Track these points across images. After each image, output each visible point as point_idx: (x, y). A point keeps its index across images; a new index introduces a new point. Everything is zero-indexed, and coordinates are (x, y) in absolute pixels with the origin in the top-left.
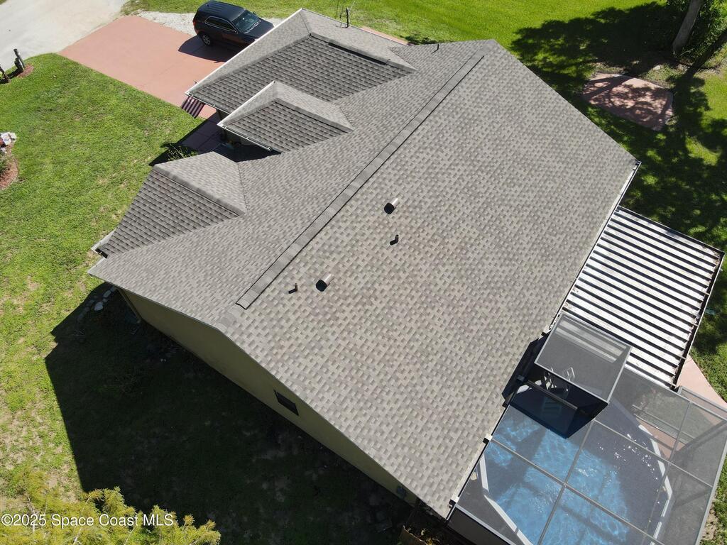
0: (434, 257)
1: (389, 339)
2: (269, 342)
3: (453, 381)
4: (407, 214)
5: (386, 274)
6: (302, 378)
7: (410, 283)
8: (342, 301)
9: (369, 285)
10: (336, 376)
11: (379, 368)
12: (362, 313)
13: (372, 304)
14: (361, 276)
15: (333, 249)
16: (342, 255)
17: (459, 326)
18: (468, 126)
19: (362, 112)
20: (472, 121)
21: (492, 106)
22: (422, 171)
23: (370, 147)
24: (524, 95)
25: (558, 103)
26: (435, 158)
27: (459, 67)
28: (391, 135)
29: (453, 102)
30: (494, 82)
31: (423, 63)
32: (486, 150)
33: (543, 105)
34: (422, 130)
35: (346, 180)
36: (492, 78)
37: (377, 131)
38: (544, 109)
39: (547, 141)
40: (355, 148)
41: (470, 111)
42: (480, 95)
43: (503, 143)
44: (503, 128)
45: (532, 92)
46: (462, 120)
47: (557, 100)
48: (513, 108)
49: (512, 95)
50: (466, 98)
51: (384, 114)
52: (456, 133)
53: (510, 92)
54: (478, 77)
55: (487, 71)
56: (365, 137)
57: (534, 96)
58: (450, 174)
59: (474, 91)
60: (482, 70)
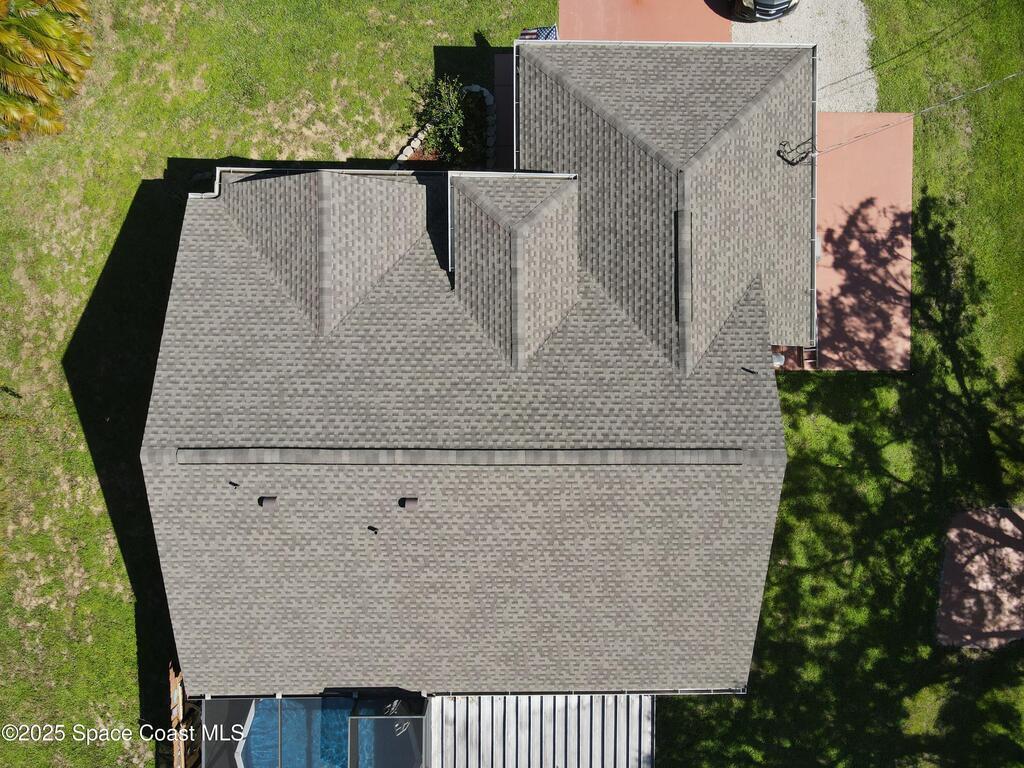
0: (396, 569)
1: (277, 582)
2: (174, 500)
3: (296, 648)
4: (418, 521)
5: (335, 542)
6: (173, 543)
7: (346, 566)
8: (269, 526)
9: (307, 537)
10: (202, 564)
11: (243, 589)
12: (277, 548)
13: (293, 550)
14: (309, 524)
15: (309, 485)
16: (312, 497)
17: (351, 626)
18: (603, 509)
19: (567, 352)
20: (615, 509)
21: (664, 515)
22: (486, 502)
23: (480, 425)
24: (723, 537)
25: (750, 576)
26: (518, 504)
27: (699, 444)
28: (513, 438)
29: (624, 475)
30: (707, 497)
31: (710, 371)
32: (586, 543)
33: (729, 563)
34: (543, 471)
35: (407, 437)
36: (712, 492)
37: (519, 411)
38: (722, 567)
39: (671, 592)
40: (477, 402)
41: (629, 498)
42: (668, 494)
43: (617, 553)
44: (640, 542)
45: (738, 542)
46: (605, 498)
47: (754, 574)
48: (686, 536)
49: (707, 525)
50: (646, 484)
51: (564, 393)
52: (577, 503)
53: (710, 520)
54: (696, 477)
55: (719, 480)
56: (505, 399)
57: (733, 547)
58: (513, 529)
59: (668, 485)
60: (714, 474)
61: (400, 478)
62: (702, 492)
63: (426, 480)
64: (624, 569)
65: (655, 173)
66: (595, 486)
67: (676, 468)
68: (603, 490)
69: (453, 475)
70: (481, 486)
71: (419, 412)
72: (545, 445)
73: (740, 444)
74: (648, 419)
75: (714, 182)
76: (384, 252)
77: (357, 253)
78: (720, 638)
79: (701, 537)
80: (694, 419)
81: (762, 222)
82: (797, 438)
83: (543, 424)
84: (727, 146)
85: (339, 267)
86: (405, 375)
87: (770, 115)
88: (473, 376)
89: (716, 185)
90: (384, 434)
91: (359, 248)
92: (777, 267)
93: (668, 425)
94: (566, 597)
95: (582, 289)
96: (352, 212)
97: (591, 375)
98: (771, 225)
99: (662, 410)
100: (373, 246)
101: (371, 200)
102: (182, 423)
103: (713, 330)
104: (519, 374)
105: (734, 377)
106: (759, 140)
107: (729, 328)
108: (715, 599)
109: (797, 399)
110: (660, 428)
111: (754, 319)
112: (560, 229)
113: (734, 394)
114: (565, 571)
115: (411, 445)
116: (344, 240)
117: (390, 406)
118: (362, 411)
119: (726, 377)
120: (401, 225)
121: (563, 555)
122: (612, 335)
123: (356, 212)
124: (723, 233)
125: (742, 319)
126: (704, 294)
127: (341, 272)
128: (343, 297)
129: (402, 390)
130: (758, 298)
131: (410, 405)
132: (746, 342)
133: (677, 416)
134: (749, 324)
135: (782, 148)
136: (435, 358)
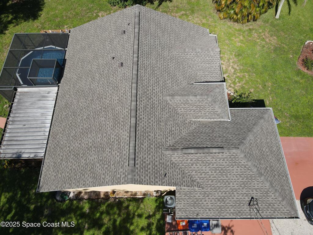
0: (100, 67)
1: (100, 40)
2: (125, 13)
3: (80, 49)
4: (115, 69)
5: (110, 50)
6: (113, 16)
7: (103, 55)
8: (116, 35)
9: (112, 44)
10: (107, 23)
11: (99, 33)
13: (109, 41)
14: (116, 43)
15: (128, 40)
16: (124, 42)
17: (84, 60)
18: (115, 121)
19: (170, 113)
20: (114, 125)
21: (111, 142)
22: (120, 85)
23: (145, 82)
24: (101, 167)
25: (84, 181)
26: (119, 95)
27: (137, 150)
28: (141, 90)
29: (127, 125)
30: (116, 157)
31: (165, 160)
32: (103, 119)
33: (90, 172)
34: (129, 99)
35: (142, 62)
36: (118, 158)
37: (149, 94)
38: (89, 169)
39: (81, 152)
40: (152, 83)
41: (118, 128)
42: (119, 142)
43: (98, 130)
44: (102, 137)
45: (98, 173)
46: (119, 121)
47: (84, 183)
48: (102, 153)
49: (105, 159)
50: (123, 133)
51: (156, 109)
52: (117, 112)
53: (107, 160)
54: (125, 150)
55: (123, 160)
56: (154, 91)
57: (96, 172)
58: (110, 95)
59: (122, 141)
60: (125, 157)
61: (129, 61)
62: (118, 154)
63: (128, 68)
64: (92, 133)
65: (236, 142)
66: (123, 116)
67: (128, 142)
68: (121, 119)
69: (129, 74)
70: (125, 83)
71: (149, 67)
72: (138, 99)
73: (137, 166)
74: (147, 134)
75: (237, 164)
76: (198, 68)
77: (197, 59)
78: (60, 176)
79: (101, 158)
80: (147, 151)
81: (224, 190)
82: (137, 231)
83: (145, 100)
84: (251, 170)
85: (192, 54)
86: (161, 66)
87: (267, 193)
88: (161, 84)
89: (235, 165)
90: (142, 57)
91: (198, 60)
92: (207, 198)
93: (144, 141)
94: (85, 117)
95: (192, 122)
96: (209, 58)
97: (162, 119)
98: (223, 194)
99: (150, 140)
100: (199, 64)
101: (213, 63)
102: (146, 14)
103: (181, 164)
104: (162, 97)
105: (163, 169)
106: (256, 187)
107: (182, 171)
108: (76, 170)
109: (153, 230)
110: (143, 137)
111: (185, 182)
112: (212, 113)
113: (156, 168)
114: (94, 115)
115: (139, 63)
116: (200, 55)
117: (151, 60)
118: (150, 53)
119: (163, 166)
120: (207, 73)
121: (99, 113)
122: (177, 129)
123: (209, 59)
124: (218, 169)
125: (185, 177)
126: (194, 160)
127: (191, 54)
128: (183, 55)
129: (156, 64)
130: (194, 185)
131: (151, 65)
132: (176, 177)
133: (148, 145)
134: (183, 180)
135: (255, 200)
136: (166, 75)
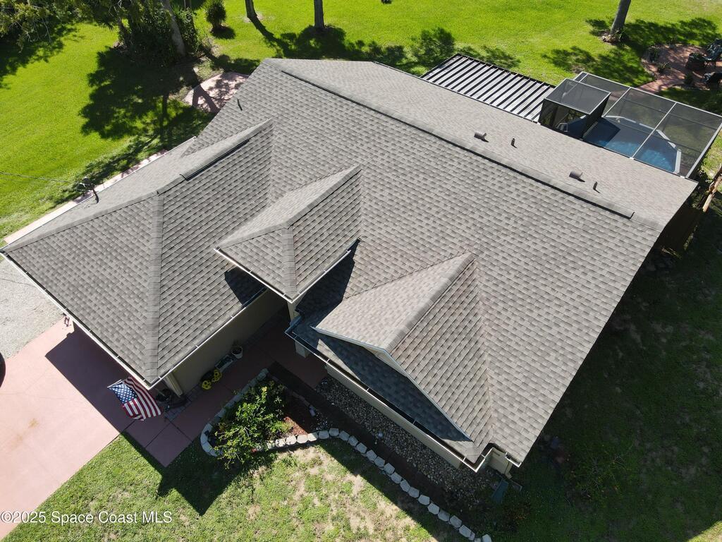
19: (322, 163)
31: (258, 116)
35: (457, 155)
37: (378, 141)
40: (398, 157)
51: (344, 139)
56: (380, 152)
65: (172, 208)
72: (378, 115)
74: (312, 105)
76: (385, 293)
77: (405, 295)
80: (289, 95)
85: (427, 289)
86: (432, 196)
88: (389, 175)
91: (401, 297)
93: (305, 98)
96: (386, 319)
97: (321, 143)
99: (301, 107)
100: (389, 297)
101: (365, 324)
102: (618, 238)
104: (360, 162)
105: (250, 108)
110: (311, 98)
112: (259, 223)
113: (259, 99)
115: (458, 149)
116: (408, 303)
117: (455, 180)
118: (476, 185)
119: (254, 110)
120: (357, 307)
123: (383, 319)
125: (216, 136)
127: (428, 285)
128: (439, 271)
129: (441, 186)
133: (296, 100)
